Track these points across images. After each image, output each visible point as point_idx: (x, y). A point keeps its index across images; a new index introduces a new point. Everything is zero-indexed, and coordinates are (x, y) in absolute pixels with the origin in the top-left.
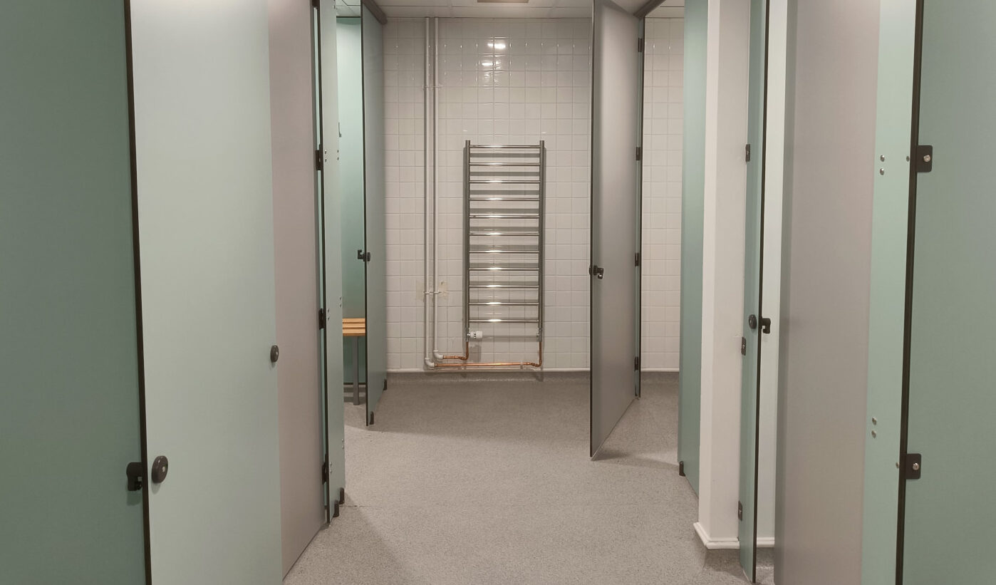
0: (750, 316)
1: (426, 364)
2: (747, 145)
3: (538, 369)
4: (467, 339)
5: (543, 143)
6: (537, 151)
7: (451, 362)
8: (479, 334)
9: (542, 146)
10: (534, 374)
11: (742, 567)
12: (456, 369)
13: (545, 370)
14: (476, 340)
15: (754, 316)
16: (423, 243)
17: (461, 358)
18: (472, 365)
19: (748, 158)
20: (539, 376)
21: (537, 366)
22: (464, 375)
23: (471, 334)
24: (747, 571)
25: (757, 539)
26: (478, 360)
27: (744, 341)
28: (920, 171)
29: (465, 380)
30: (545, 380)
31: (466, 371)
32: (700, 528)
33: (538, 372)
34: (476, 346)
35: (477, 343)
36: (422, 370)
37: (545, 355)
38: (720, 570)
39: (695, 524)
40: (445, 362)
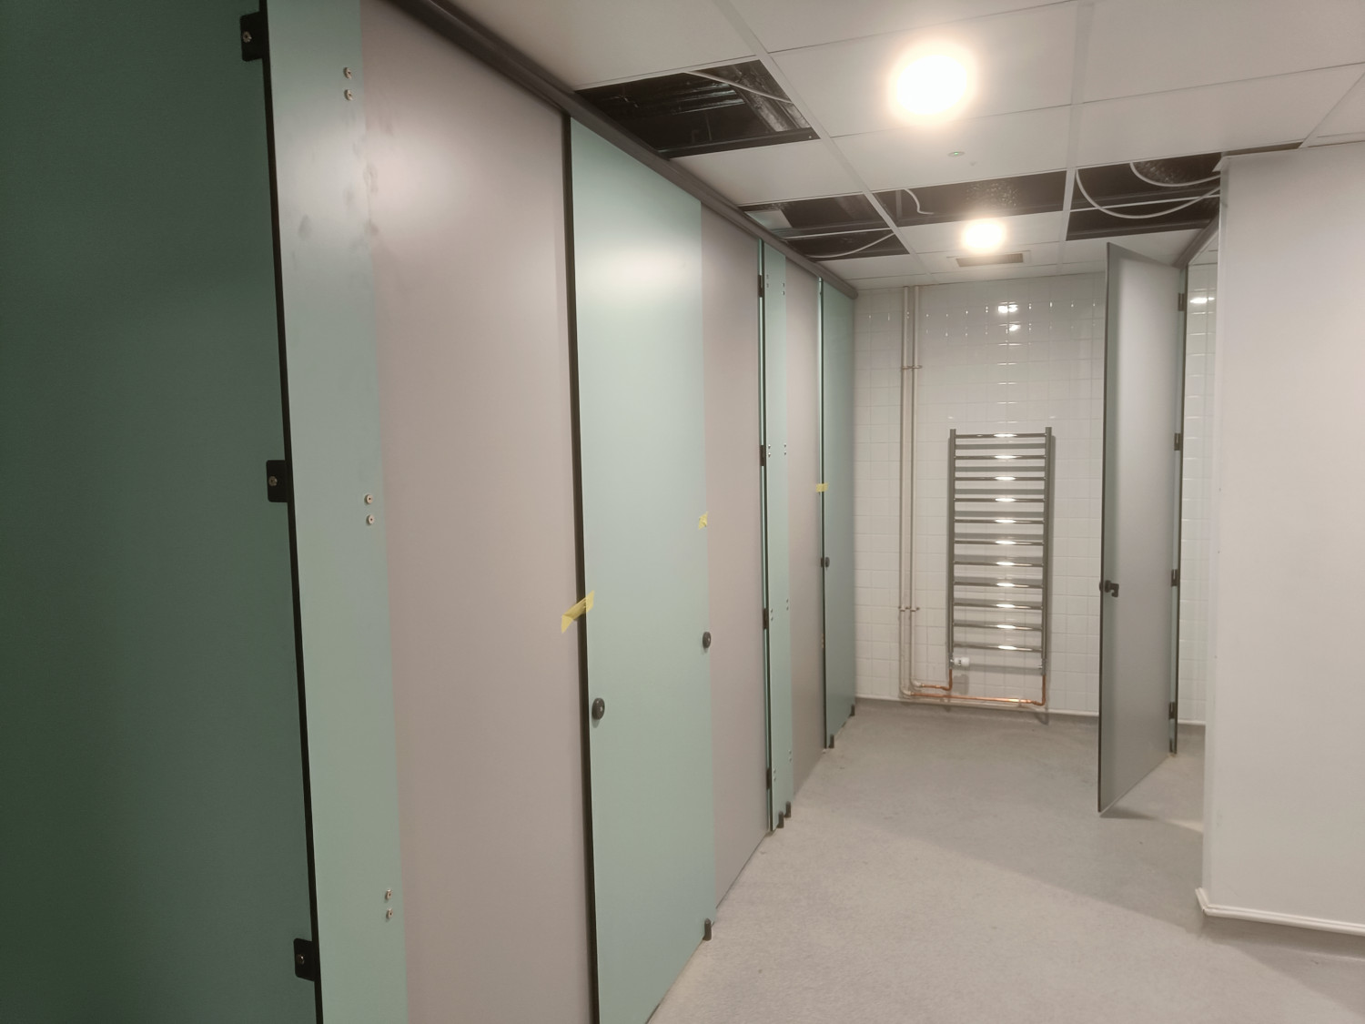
1: (902, 693)
4: (951, 666)
5: (1049, 430)
6: (1042, 440)
7: (931, 692)
8: (965, 661)
10: (1036, 715)
12: (938, 701)
14: (961, 667)
16: (898, 550)
17: (944, 688)
18: (956, 698)
20: (1043, 717)
22: (948, 708)
23: (956, 661)
26: (966, 691)
29: (949, 715)
31: (949, 704)
33: (1043, 713)
34: (963, 675)
35: (963, 672)
36: (898, 699)
40: (924, 691)
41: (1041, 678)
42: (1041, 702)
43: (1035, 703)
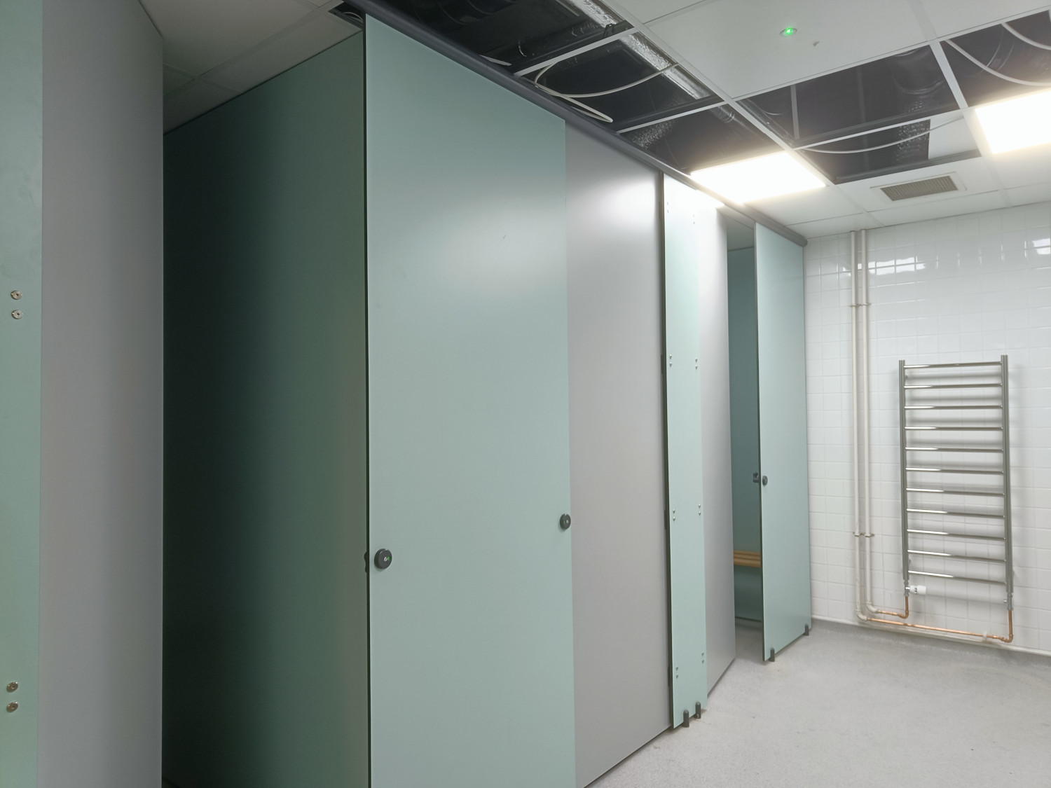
1: (856, 617)
3: (1008, 646)
4: (907, 594)
5: (1005, 359)
6: (997, 370)
7: (888, 619)
8: (922, 589)
9: (1004, 364)
10: (1001, 651)
12: (894, 628)
13: (1017, 648)
14: (916, 594)
17: (900, 616)
20: (1008, 654)
21: (1006, 642)
23: (912, 589)
33: (1008, 650)
35: (920, 601)
36: (853, 623)
37: (1017, 629)
40: (879, 617)
41: (1007, 612)
42: (1008, 638)
43: (1002, 639)
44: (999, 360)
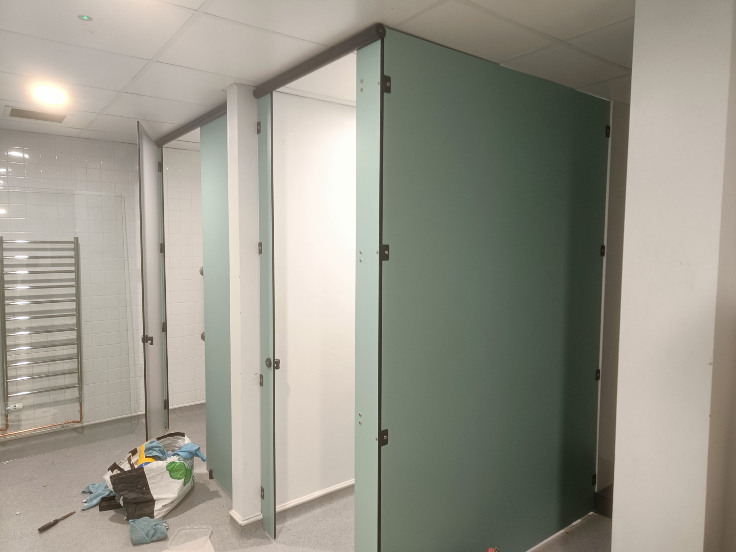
0: (267, 359)
2: (259, 243)
3: (79, 425)
5: (77, 239)
6: (72, 246)
8: (18, 406)
9: (76, 241)
10: (75, 429)
11: (264, 530)
13: (85, 424)
14: (16, 410)
15: (270, 359)
18: (11, 433)
19: (260, 252)
20: (80, 430)
21: (78, 422)
23: (11, 407)
24: (269, 534)
25: (276, 507)
26: (18, 428)
27: (261, 377)
28: (384, 260)
29: (5, 448)
30: (85, 433)
31: (4, 440)
32: (234, 513)
33: (79, 427)
34: (16, 416)
35: (17, 414)
37: (84, 412)
38: (250, 538)
39: (230, 512)
41: (78, 404)
42: (79, 420)
43: (75, 422)
44: (73, 240)
